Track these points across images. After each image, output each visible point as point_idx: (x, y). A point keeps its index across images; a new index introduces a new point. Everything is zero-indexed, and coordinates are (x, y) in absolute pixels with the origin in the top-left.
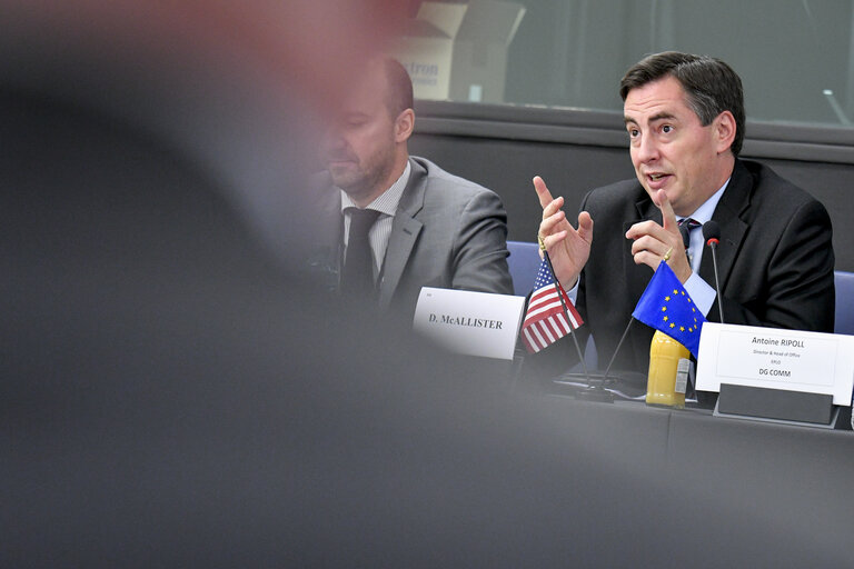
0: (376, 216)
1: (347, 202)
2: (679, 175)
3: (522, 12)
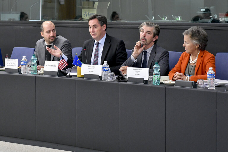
0: (51, 46)
1: (46, 44)
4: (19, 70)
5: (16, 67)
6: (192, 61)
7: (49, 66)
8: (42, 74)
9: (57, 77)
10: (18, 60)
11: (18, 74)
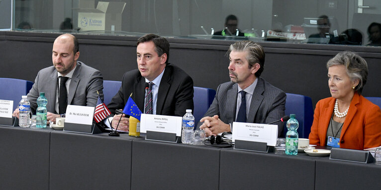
0: (67, 79)
1: (59, 75)
2: (150, 70)
3: (125, 4)
4: (15, 121)
5: (9, 115)
6: (340, 114)
7: (74, 114)
8: (61, 129)
9: (91, 135)
10: (13, 101)
11: (13, 127)
